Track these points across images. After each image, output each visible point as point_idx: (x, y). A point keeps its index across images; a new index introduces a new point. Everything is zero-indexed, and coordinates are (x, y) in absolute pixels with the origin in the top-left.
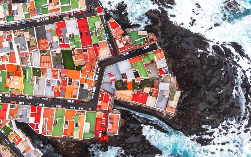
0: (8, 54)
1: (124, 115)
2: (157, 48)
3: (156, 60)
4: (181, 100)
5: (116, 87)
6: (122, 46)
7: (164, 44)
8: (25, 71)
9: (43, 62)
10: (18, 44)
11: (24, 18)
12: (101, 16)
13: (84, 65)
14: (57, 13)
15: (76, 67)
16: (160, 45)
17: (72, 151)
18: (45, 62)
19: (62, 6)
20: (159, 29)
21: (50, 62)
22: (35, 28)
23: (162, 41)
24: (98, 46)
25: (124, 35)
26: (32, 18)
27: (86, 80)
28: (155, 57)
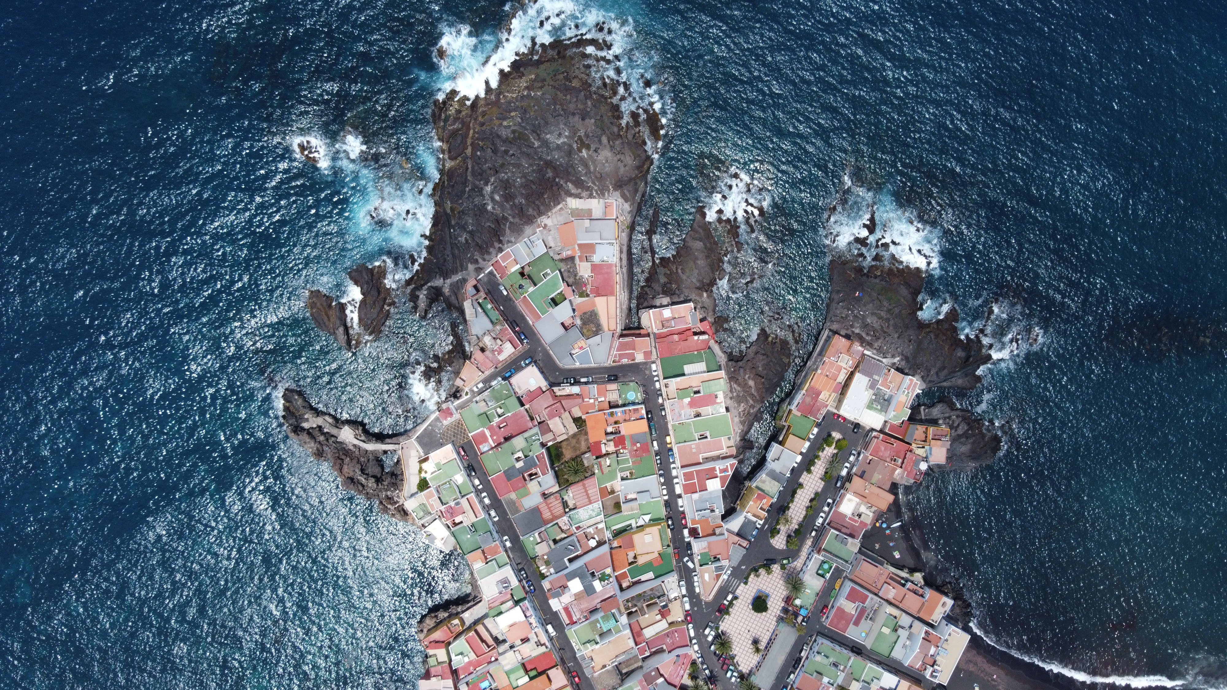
2: (491, 272)
3: (518, 266)
4: (584, 194)
5: (596, 333)
6: (507, 345)
7: (476, 262)
9: (589, 498)
10: (566, 560)
13: (571, 414)
15: (578, 428)
16: (483, 268)
18: (587, 494)
20: (448, 281)
23: (471, 267)
28: (513, 269)
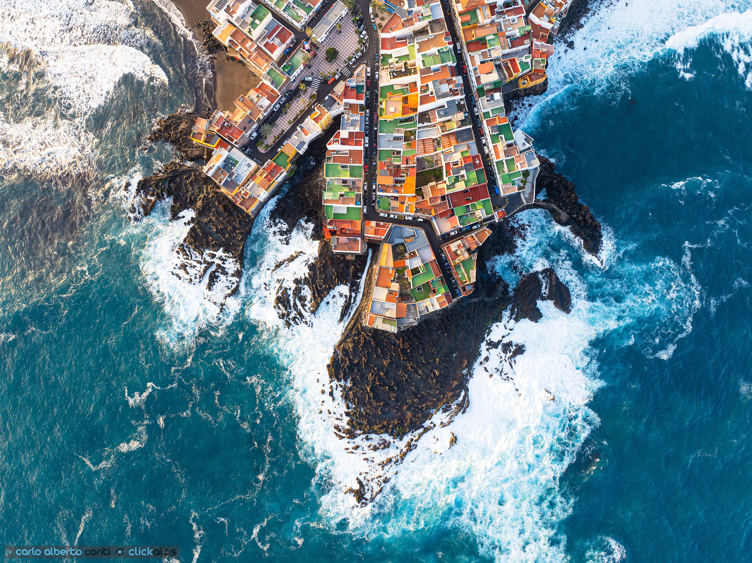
0: (432, 94)
1: (361, 260)
2: (453, 298)
3: (436, 297)
5: (397, 245)
6: (453, 249)
8: (411, 121)
9: (424, 143)
10: (446, 107)
11: (484, 111)
12: (492, 218)
13: (423, 198)
14: (494, 156)
15: (421, 189)
16: (458, 302)
17: (308, 193)
18: (424, 146)
19: (504, 162)
21: (425, 152)
22: (471, 126)
23: (465, 304)
24: (451, 216)
25: (469, 250)
26: (485, 122)
27: (403, 203)
28: (440, 295)
